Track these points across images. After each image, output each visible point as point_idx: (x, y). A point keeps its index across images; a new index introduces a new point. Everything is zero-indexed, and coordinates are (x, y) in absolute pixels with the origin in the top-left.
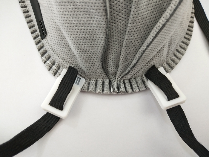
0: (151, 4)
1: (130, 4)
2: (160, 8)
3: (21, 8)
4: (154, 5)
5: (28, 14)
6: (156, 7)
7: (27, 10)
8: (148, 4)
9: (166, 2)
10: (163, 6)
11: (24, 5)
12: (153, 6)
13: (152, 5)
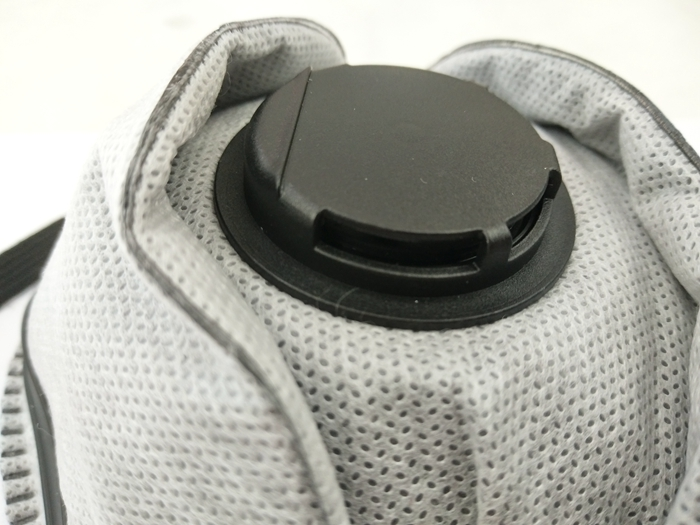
0: (569, 498)
1: (465, 511)
2: (614, 507)
3: (5, 478)
4: (584, 502)
5: (26, 509)
6: (595, 506)
7: (27, 490)
8: (557, 505)
9: (636, 472)
10: (628, 489)
11: (18, 467)
12: (579, 508)
13: (573, 503)
